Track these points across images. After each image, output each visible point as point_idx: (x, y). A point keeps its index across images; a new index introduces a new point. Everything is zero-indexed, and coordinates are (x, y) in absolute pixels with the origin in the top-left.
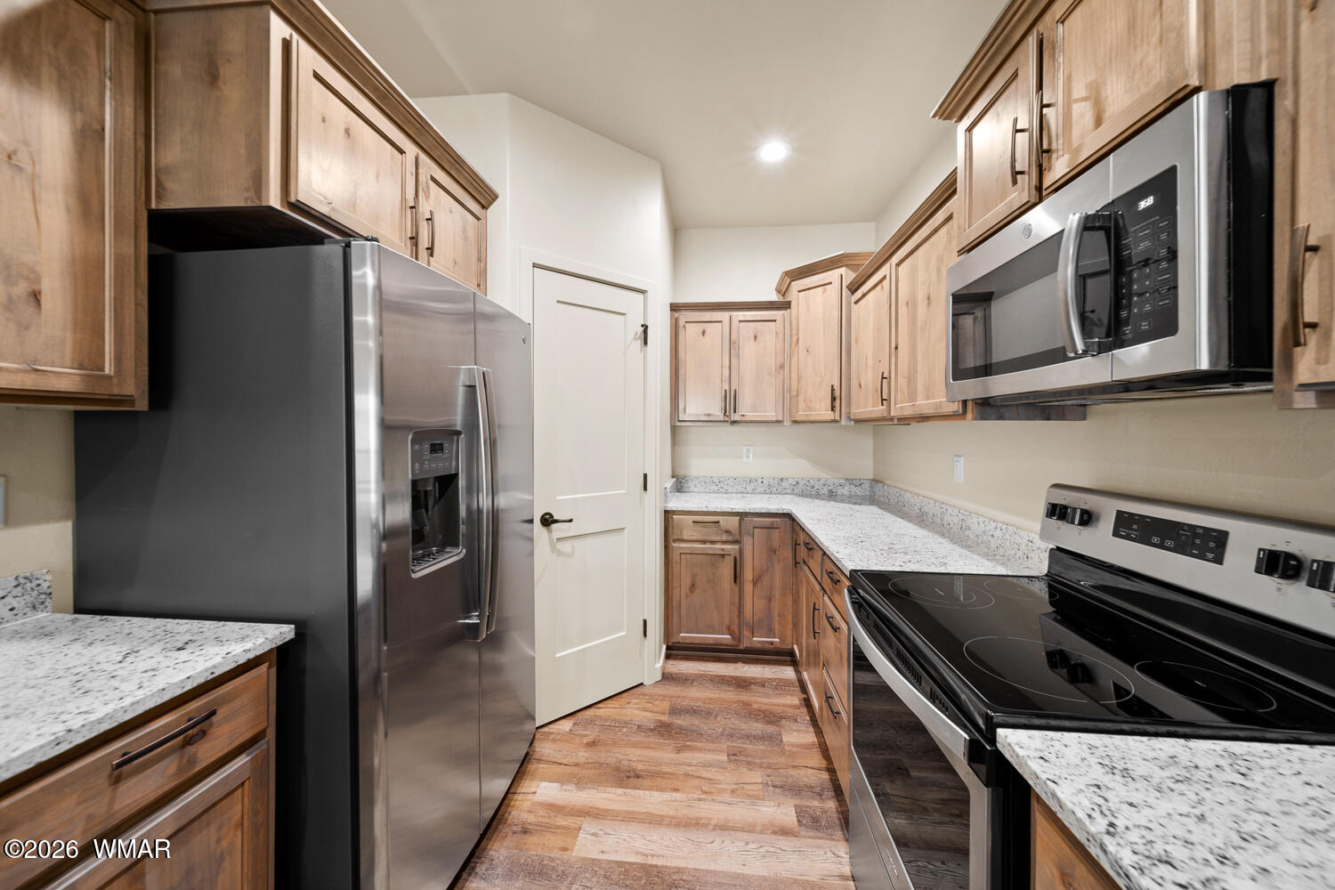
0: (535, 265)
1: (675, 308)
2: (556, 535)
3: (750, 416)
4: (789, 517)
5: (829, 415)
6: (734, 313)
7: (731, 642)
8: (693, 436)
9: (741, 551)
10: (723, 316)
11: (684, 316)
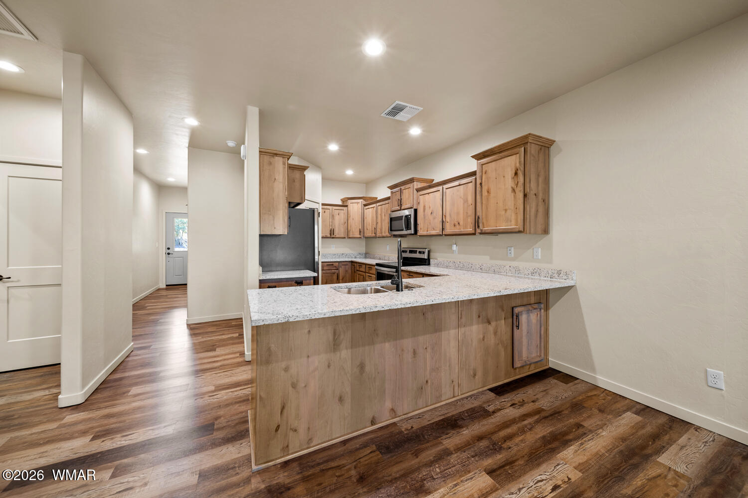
3: (337, 236)
4: (351, 262)
5: (359, 236)
6: (333, 207)
9: (339, 271)
10: (330, 208)
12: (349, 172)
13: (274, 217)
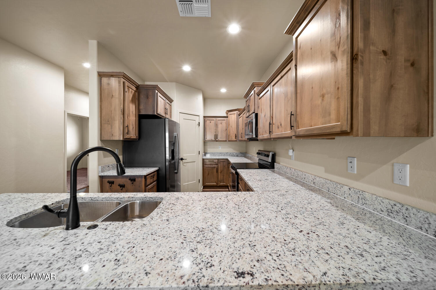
0: (180, 113)
1: (204, 117)
2: (183, 162)
3: (220, 139)
4: (227, 159)
5: (235, 139)
6: (217, 118)
7: (216, 185)
8: (208, 144)
9: (218, 166)
10: (214, 119)
11: (206, 119)
12: (223, 90)
13: (112, 126)
